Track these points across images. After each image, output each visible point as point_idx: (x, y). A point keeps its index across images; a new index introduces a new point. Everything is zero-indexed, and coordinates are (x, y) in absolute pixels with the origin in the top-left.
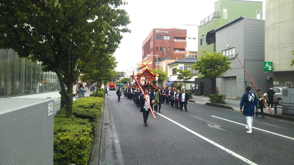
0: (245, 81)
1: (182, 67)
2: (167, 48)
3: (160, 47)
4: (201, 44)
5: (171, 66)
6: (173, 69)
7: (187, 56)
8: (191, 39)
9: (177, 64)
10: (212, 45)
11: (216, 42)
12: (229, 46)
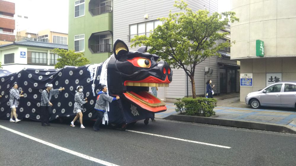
6: (5, 56)
7: (29, 36)
8: (21, 17)
9: (16, 47)
10: (105, 17)
11: (114, 11)
12: (148, 17)
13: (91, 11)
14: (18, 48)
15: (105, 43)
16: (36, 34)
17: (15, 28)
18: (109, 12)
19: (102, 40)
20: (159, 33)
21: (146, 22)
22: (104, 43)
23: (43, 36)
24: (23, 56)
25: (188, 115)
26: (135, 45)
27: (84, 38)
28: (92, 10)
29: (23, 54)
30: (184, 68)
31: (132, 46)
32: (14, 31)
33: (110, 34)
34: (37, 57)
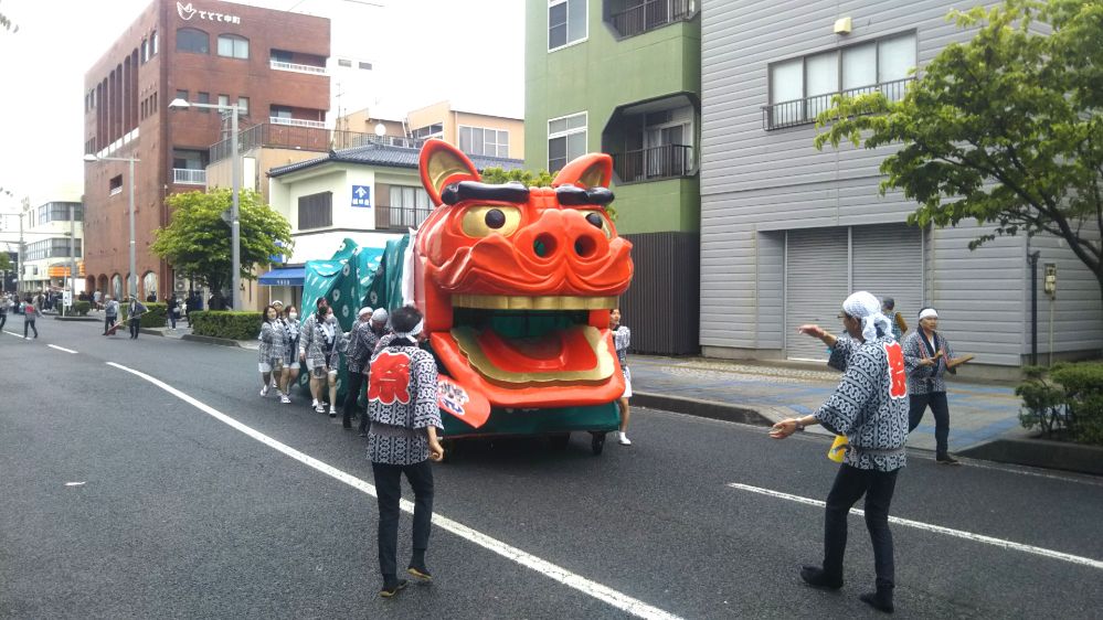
0: (1028, 256)
1: (367, 189)
2: (234, 97)
3: (201, 93)
5: (289, 186)
6: (302, 201)
7: (380, 130)
8: (349, 66)
9: (337, 168)
10: (670, 38)
11: (704, 14)
12: (853, 28)
13: (613, 19)
14: (344, 172)
15: (664, 141)
16: (401, 123)
17: (329, 106)
18: (685, 20)
19: (652, 133)
20: (950, 79)
21: (844, 48)
22: (660, 144)
23: (425, 131)
24: (361, 202)
25: (1087, 443)
26: (836, 136)
27: (584, 128)
28: (615, 16)
29: (361, 195)
30: (1065, 232)
31: (823, 139)
32: (327, 115)
33: (687, 106)
34: (409, 204)
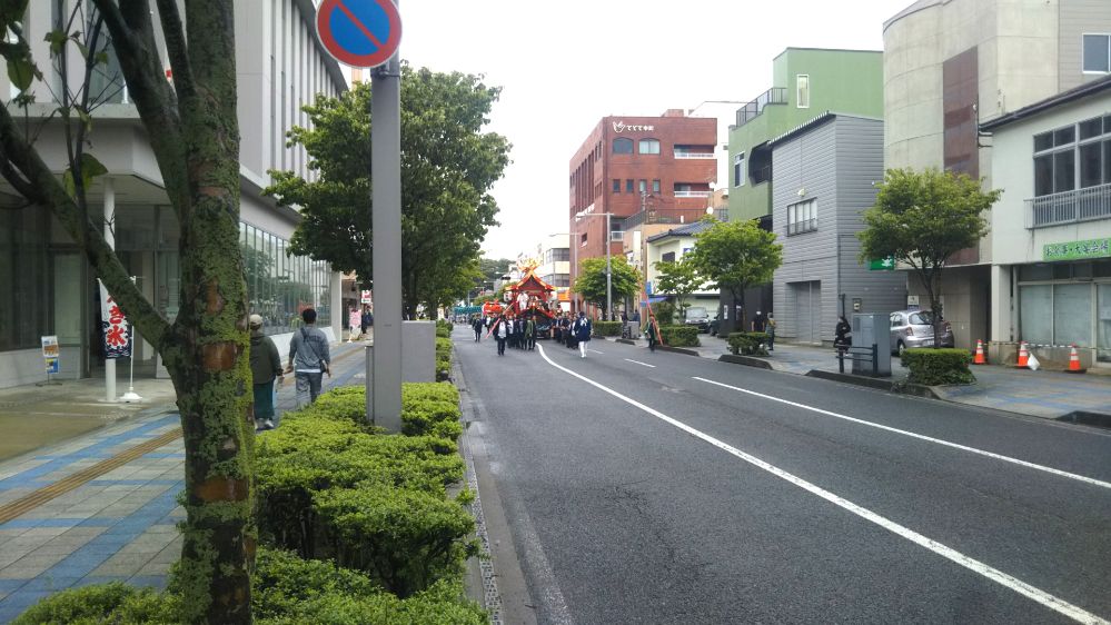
0: (840, 295)
2: (650, 182)
3: (628, 180)
4: (737, 183)
5: (659, 247)
6: (664, 257)
10: (766, 188)
11: (773, 179)
12: (805, 194)
21: (803, 201)
